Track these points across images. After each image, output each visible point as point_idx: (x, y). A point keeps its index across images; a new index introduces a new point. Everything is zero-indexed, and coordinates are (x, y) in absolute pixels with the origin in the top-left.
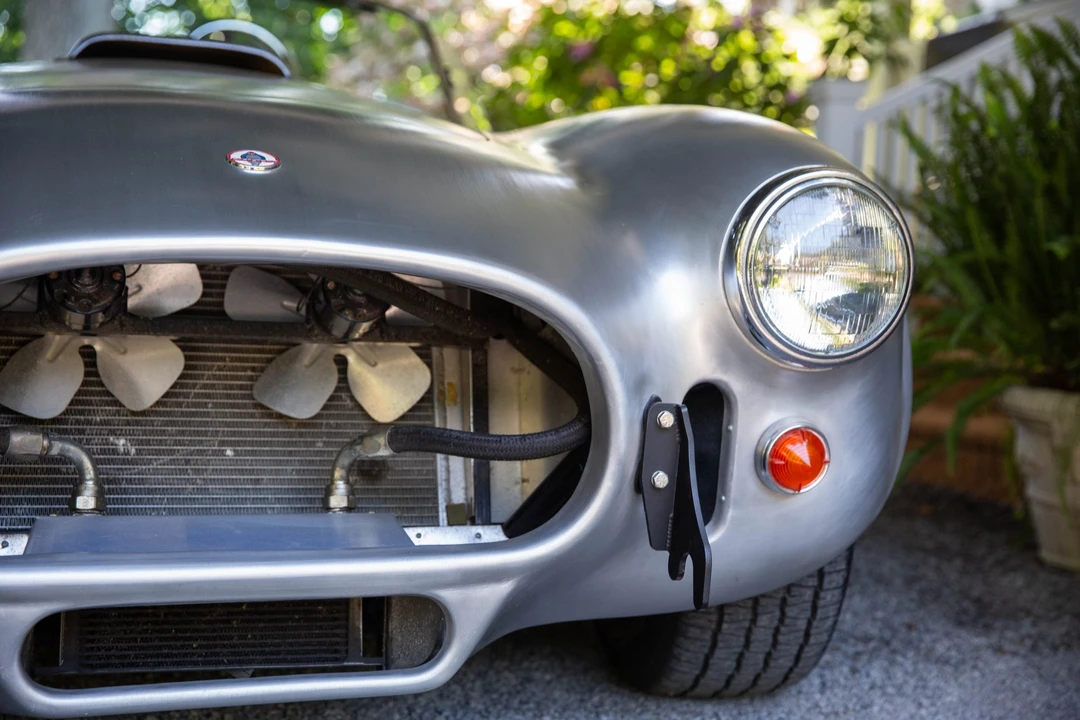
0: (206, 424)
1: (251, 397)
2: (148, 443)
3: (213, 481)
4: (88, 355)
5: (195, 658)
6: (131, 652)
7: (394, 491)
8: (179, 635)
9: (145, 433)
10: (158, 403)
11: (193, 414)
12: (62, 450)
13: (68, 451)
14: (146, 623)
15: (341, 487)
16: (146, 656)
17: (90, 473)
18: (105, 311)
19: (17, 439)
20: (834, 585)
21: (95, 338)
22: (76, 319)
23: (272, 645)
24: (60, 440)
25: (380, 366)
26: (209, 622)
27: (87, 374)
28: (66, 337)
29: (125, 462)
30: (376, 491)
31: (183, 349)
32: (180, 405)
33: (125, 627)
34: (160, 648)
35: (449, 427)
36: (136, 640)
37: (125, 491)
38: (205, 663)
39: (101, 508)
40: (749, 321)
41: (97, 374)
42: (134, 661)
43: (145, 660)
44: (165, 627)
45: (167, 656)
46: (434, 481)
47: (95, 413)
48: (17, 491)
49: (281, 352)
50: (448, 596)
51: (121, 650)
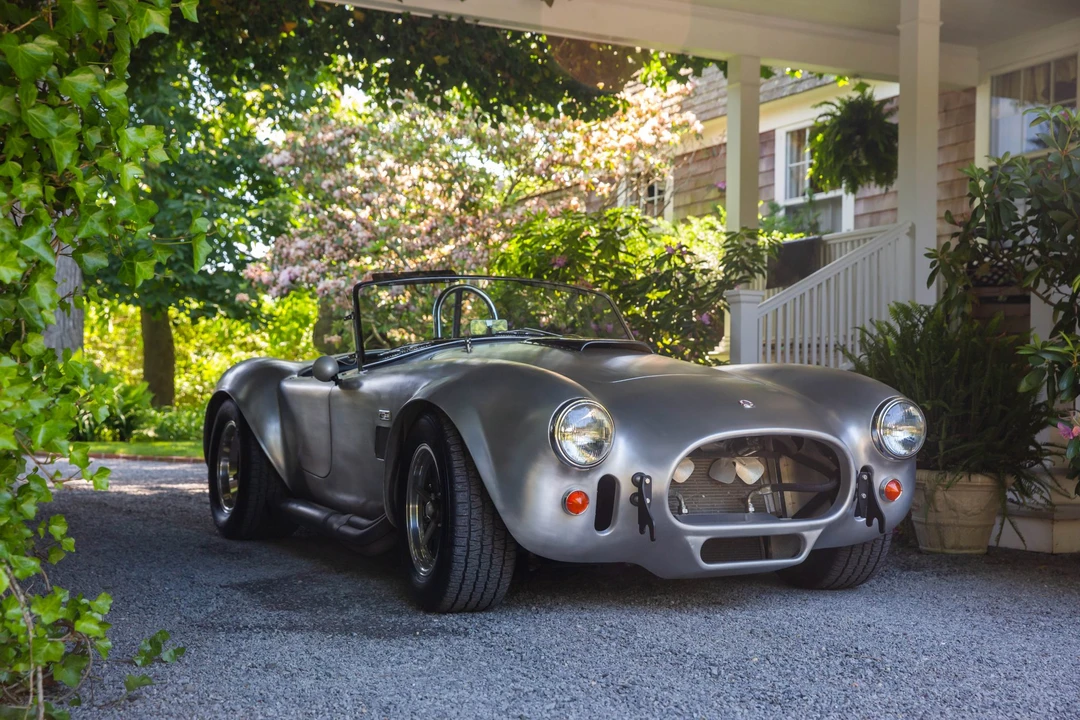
0: (695, 487)
11: (691, 484)
25: (747, 465)
31: (693, 462)
40: (880, 445)
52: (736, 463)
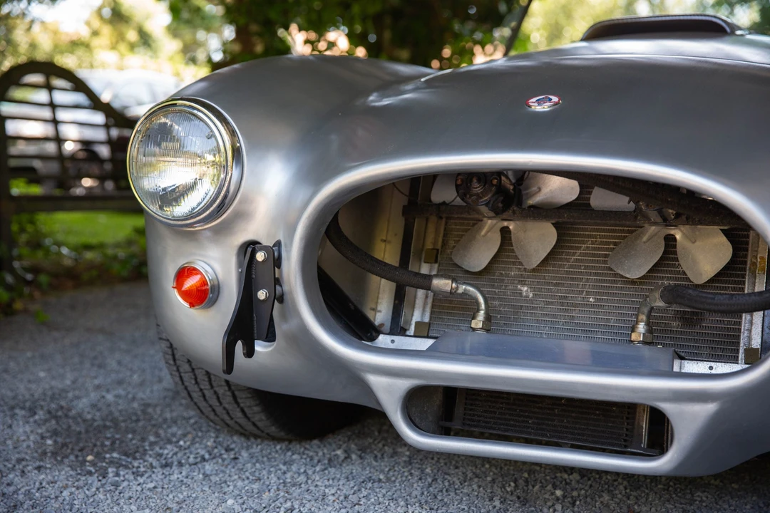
0: (579, 280)
1: (606, 262)
2: (541, 290)
3: (578, 318)
4: (505, 232)
5: (530, 430)
6: (491, 420)
8: (522, 413)
9: (540, 283)
10: (540, 264)
11: (572, 273)
12: (465, 290)
13: (469, 291)
14: (502, 403)
15: (641, 327)
16: (501, 424)
17: (482, 306)
18: (487, 204)
19: (437, 282)
21: (511, 222)
23: (579, 428)
24: (464, 283)
25: (698, 243)
26: (541, 408)
28: (495, 221)
29: (525, 301)
33: (489, 404)
34: (510, 420)
35: (756, 288)
36: (495, 413)
38: (535, 435)
41: (511, 245)
42: (494, 426)
43: (499, 426)
44: (514, 407)
45: (513, 426)
46: (739, 332)
47: (502, 268)
50: (666, 407)
51: (486, 418)
52: (678, 237)
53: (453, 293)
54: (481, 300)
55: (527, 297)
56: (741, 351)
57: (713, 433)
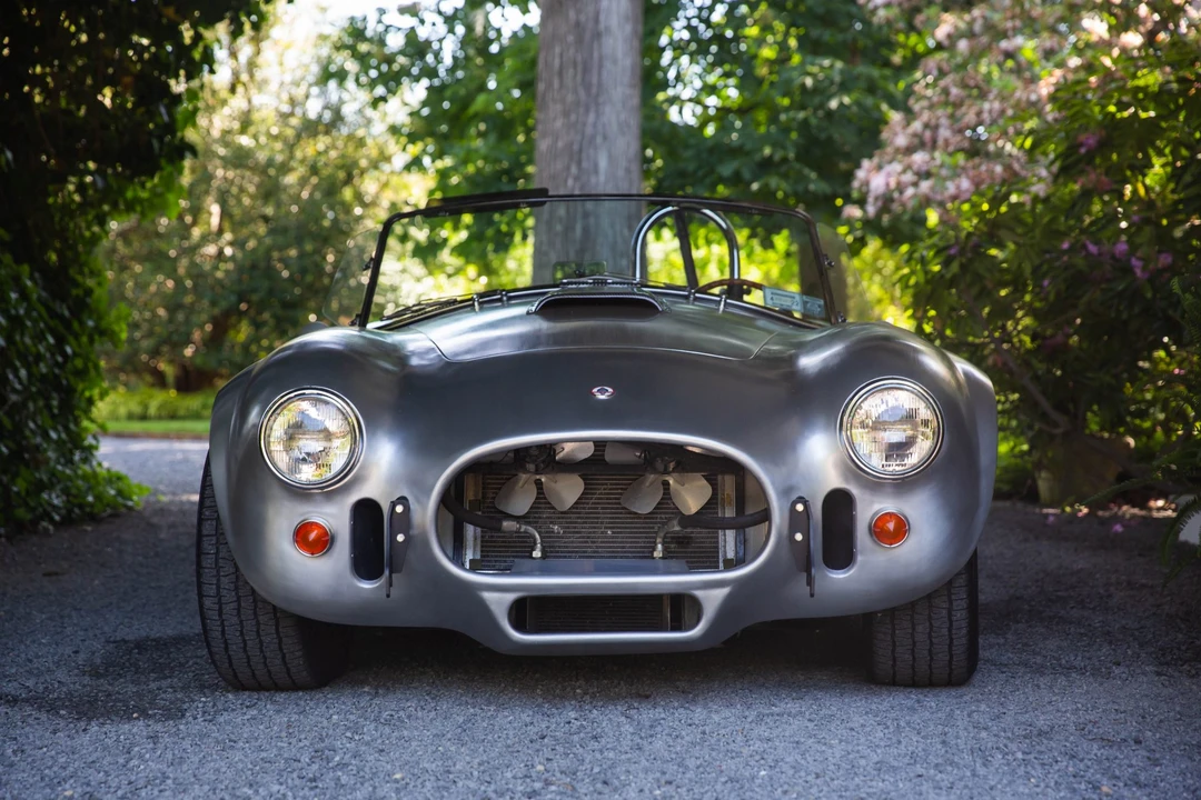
0: (598, 518)
1: (619, 504)
2: (568, 528)
3: (601, 547)
4: (539, 484)
7: (695, 552)
9: (567, 523)
10: (572, 507)
11: (591, 513)
12: (525, 529)
13: (529, 530)
15: (660, 547)
17: (539, 541)
18: (543, 462)
19: (506, 524)
20: (960, 607)
21: (542, 475)
22: (531, 467)
24: (525, 525)
25: (686, 486)
27: (538, 493)
28: (528, 475)
29: (559, 537)
30: (686, 552)
31: (584, 479)
32: (584, 508)
35: (726, 516)
37: (558, 552)
39: (544, 556)
41: (543, 493)
46: (717, 547)
47: (543, 513)
48: (507, 552)
49: (635, 480)
50: (699, 593)
52: (671, 482)
53: (518, 532)
54: (537, 536)
55: (559, 533)
56: (721, 560)
57: (727, 610)
